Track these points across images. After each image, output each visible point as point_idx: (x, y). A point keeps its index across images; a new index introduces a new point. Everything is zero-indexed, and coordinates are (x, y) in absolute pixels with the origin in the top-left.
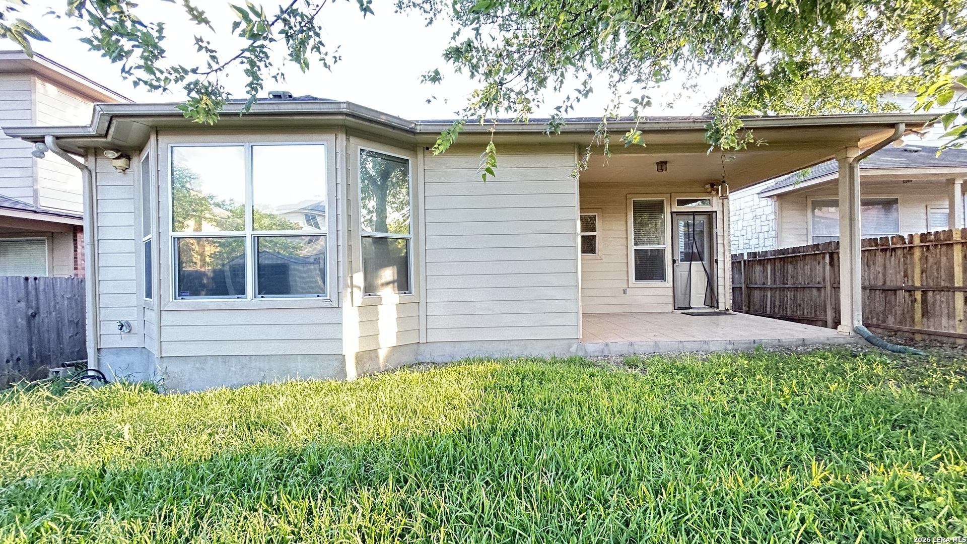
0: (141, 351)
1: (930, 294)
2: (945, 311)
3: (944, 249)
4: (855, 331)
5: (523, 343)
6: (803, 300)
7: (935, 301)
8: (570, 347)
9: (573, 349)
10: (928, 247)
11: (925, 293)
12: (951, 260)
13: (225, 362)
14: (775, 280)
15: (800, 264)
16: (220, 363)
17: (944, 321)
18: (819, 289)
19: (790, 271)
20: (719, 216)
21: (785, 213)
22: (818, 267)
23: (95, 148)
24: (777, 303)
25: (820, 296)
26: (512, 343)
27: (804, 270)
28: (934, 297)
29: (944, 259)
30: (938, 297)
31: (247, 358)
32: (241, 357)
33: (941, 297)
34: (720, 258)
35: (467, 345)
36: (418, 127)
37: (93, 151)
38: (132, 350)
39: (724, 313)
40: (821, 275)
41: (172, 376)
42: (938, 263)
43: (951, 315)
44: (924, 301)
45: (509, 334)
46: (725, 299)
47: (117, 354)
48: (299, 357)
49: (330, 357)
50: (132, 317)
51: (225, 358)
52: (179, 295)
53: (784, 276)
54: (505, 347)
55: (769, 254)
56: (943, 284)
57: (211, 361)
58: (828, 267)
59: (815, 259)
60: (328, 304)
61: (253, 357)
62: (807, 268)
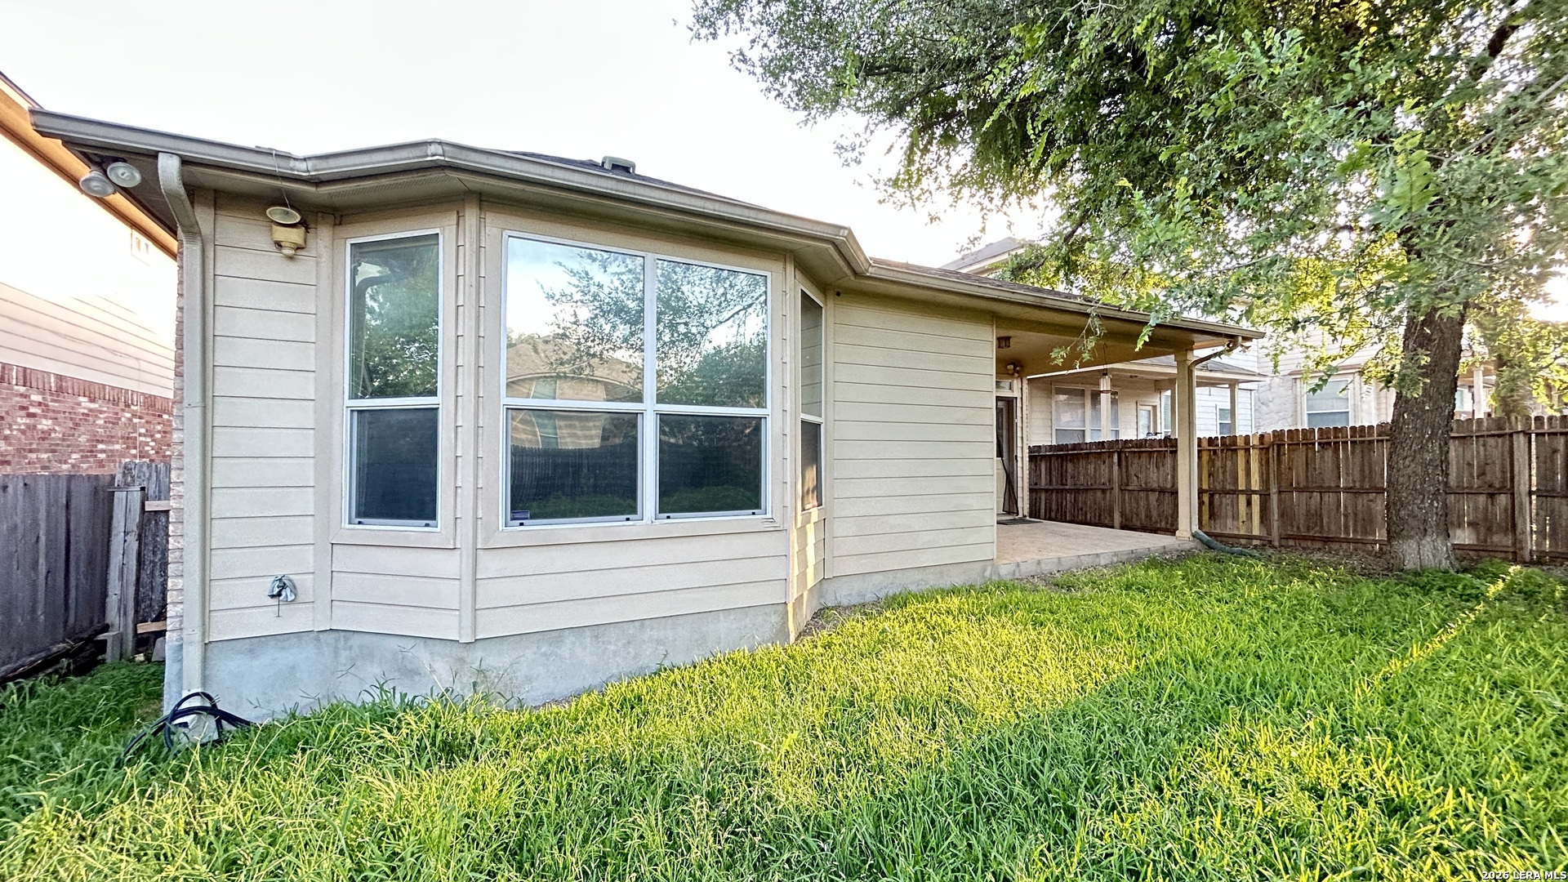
0: (318, 640)
1: (1217, 496)
2: (1230, 514)
3: (1229, 453)
4: (1194, 536)
5: (939, 569)
6: (1085, 503)
7: (1221, 503)
8: (984, 570)
9: (987, 574)
10: (1215, 451)
11: (1212, 496)
12: (1235, 465)
13: (597, 637)
14: (1051, 480)
15: (1082, 463)
16: (588, 640)
17: (1229, 522)
18: (1104, 491)
19: (1069, 470)
20: (1019, 401)
21: (1034, 400)
22: (1103, 467)
23: (216, 191)
24: (1054, 507)
25: (1104, 499)
26: (928, 571)
27: (1087, 469)
28: (1221, 498)
29: (1229, 463)
30: (1224, 500)
31: (637, 624)
32: (626, 626)
33: (1227, 500)
34: (1019, 455)
35: (879, 577)
36: (871, 270)
37: (211, 197)
38: (294, 640)
39: (1023, 521)
40: (1107, 476)
41: (492, 675)
42: (1224, 467)
43: (1235, 517)
44: (1211, 503)
45: (927, 559)
46: (1024, 505)
47: (250, 651)
48: (721, 615)
49: (767, 610)
50: (301, 566)
51: (597, 630)
52: (513, 519)
53: (1062, 476)
54: (920, 577)
55: (1043, 450)
56: (1228, 487)
57: (569, 639)
58: (1116, 468)
59: (1100, 458)
60: (768, 526)
61: (647, 622)
62: (1091, 468)
